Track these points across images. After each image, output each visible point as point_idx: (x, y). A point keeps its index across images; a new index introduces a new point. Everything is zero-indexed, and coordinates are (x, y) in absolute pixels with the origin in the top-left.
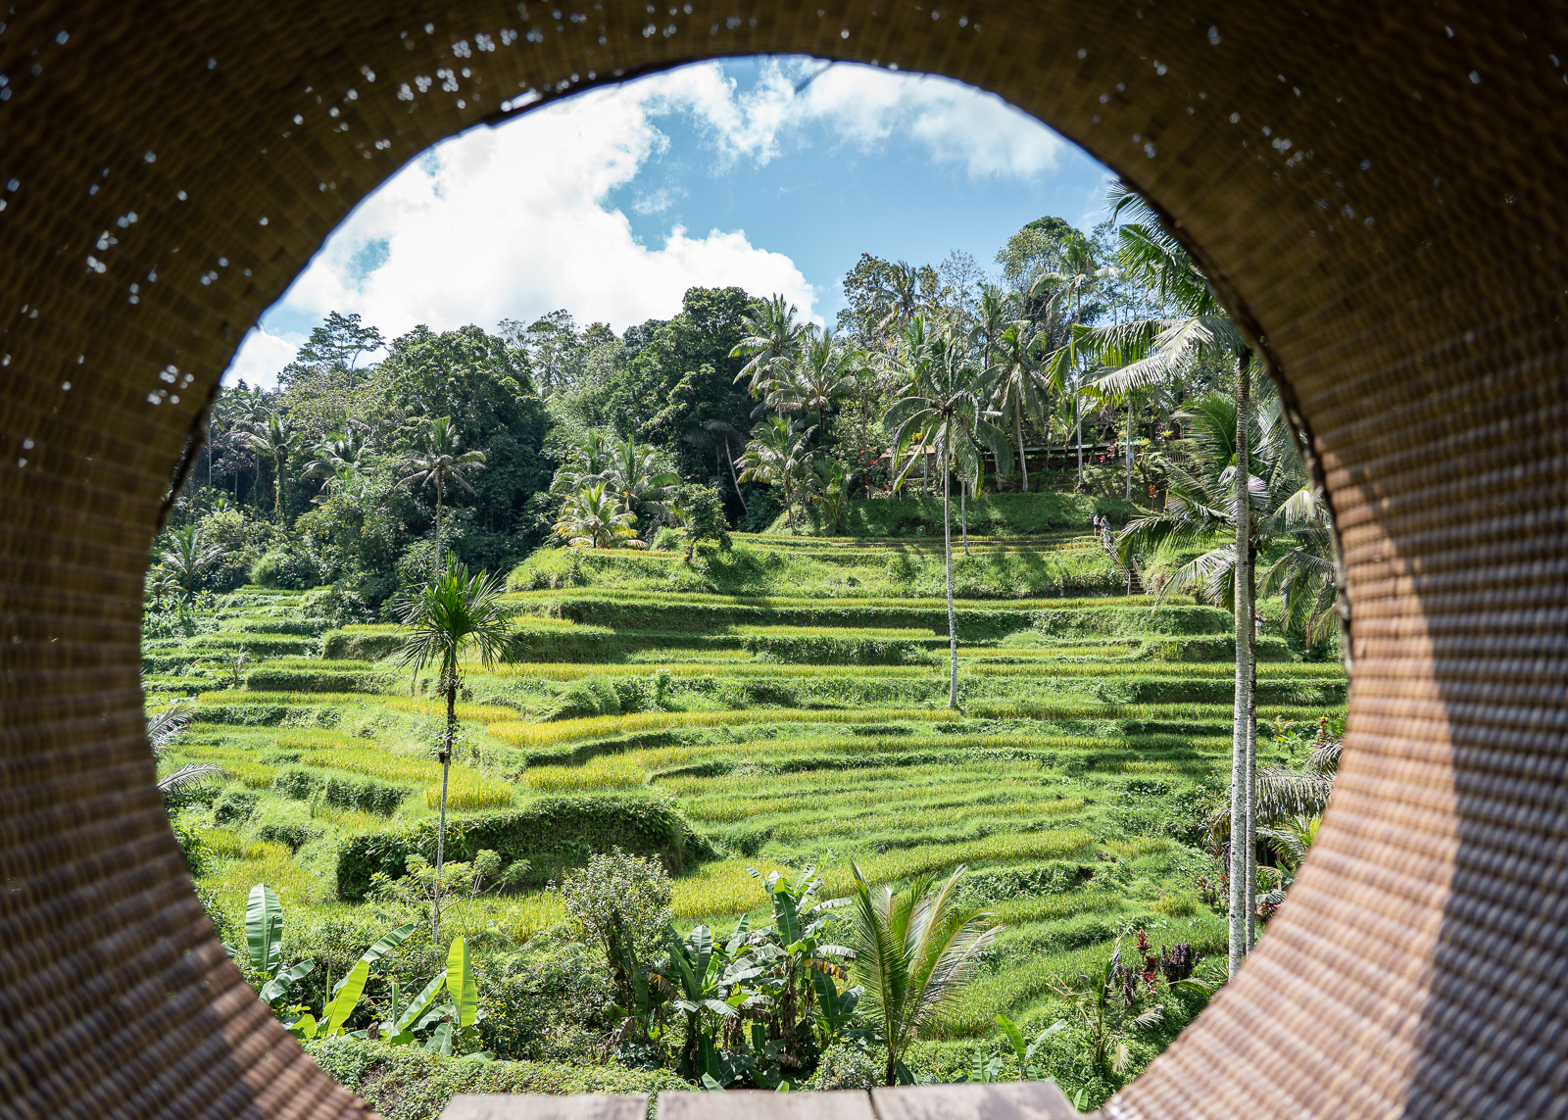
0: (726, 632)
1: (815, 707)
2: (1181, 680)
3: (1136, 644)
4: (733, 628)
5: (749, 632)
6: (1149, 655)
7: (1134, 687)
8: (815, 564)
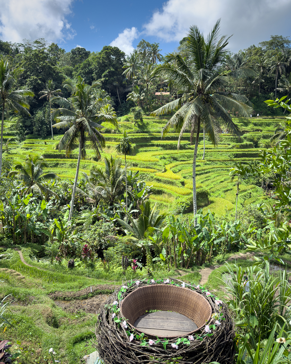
0: (150, 142)
1: (181, 161)
2: (241, 153)
3: (229, 144)
4: (152, 141)
5: (155, 142)
6: (233, 147)
7: (234, 154)
8: (155, 124)
